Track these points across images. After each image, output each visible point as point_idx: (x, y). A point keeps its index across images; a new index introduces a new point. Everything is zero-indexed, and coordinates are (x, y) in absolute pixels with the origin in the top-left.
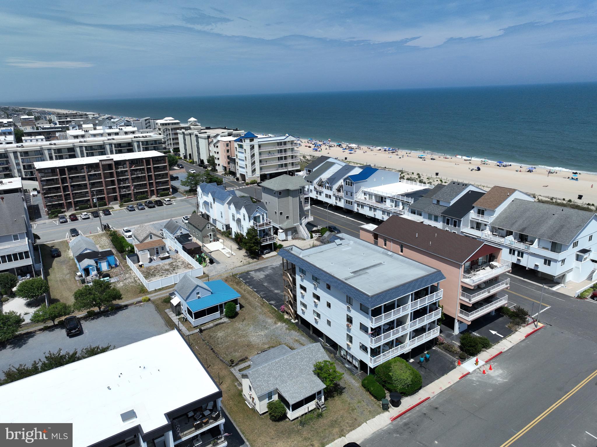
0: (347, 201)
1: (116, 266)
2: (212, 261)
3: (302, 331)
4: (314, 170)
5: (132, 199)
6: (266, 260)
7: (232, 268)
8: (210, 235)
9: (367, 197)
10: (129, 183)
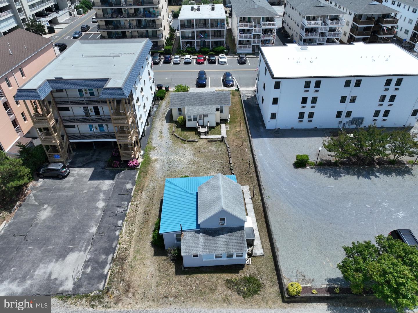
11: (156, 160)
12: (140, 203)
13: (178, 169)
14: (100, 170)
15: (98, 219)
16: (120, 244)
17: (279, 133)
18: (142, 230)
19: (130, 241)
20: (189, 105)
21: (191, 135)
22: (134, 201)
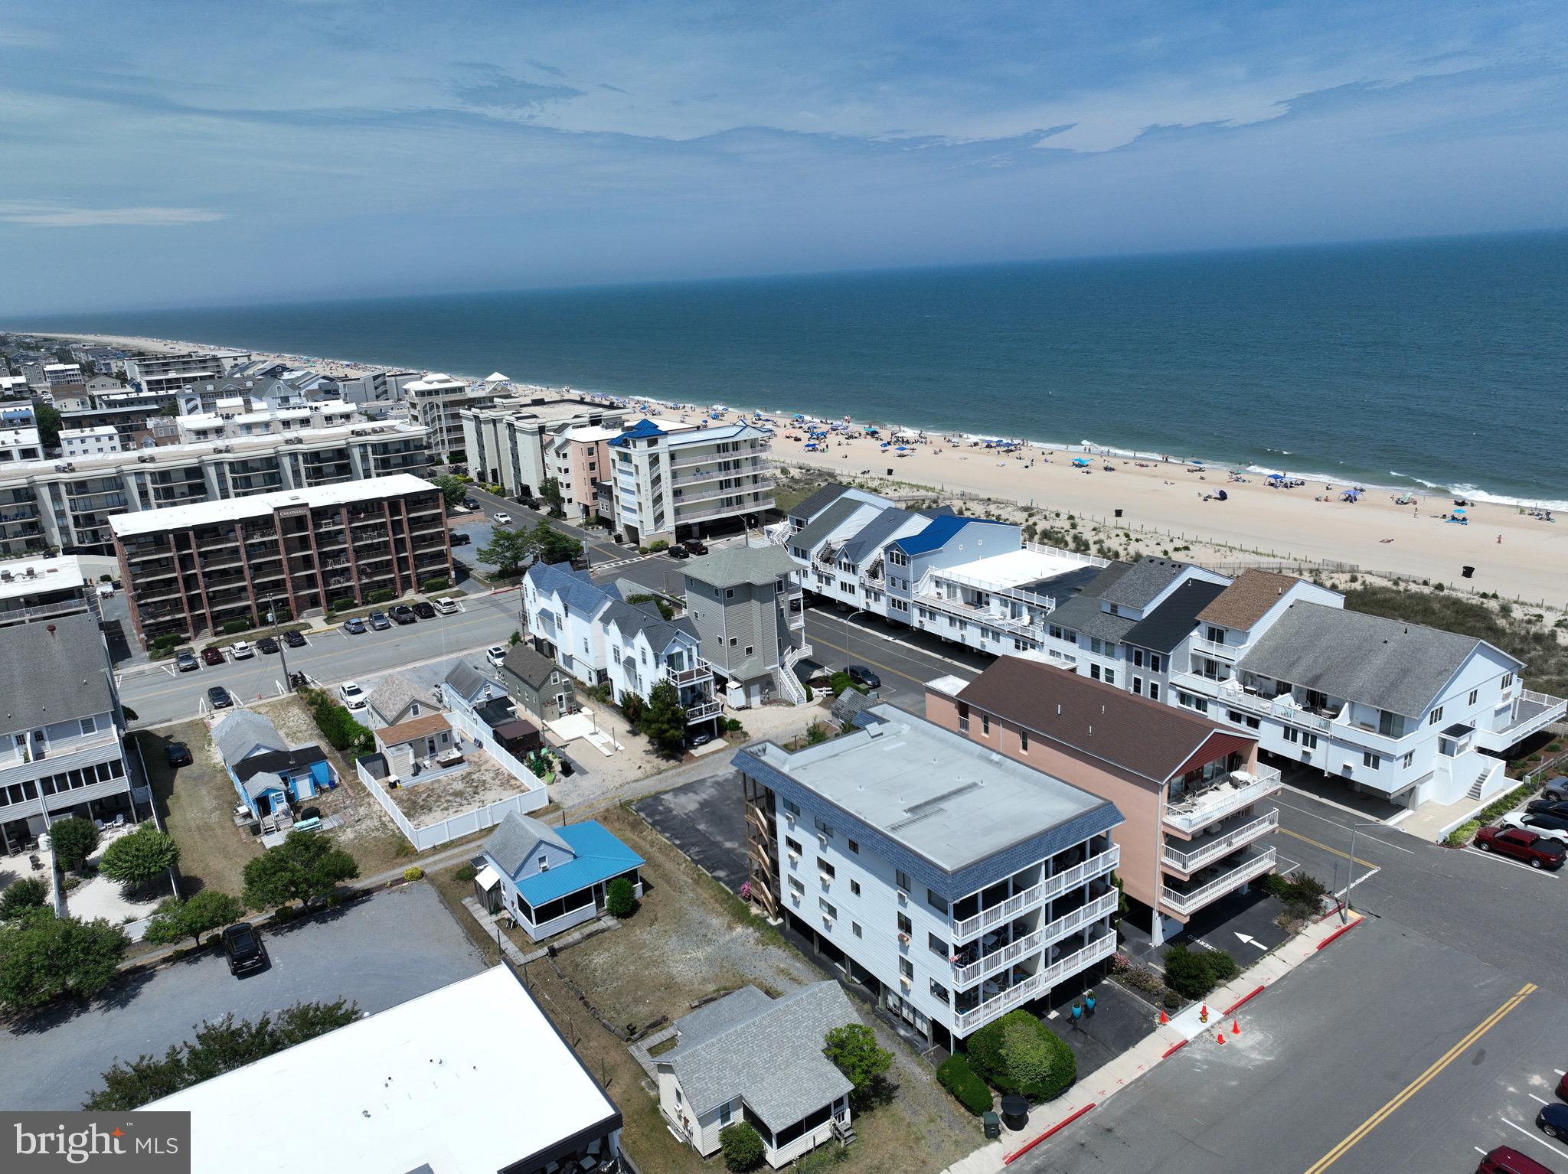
0: (894, 600)
1: (333, 785)
2: (567, 770)
3: (795, 945)
4: (811, 520)
5: (356, 602)
6: (699, 763)
7: (618, 785)
8: (560, 698)
9: (944, 591)
10: (348, 561)
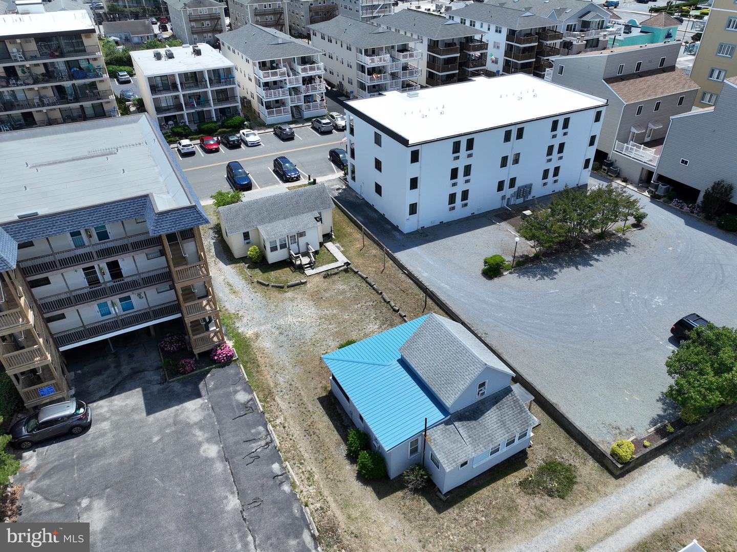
11: (257, 335)
12: (285, 419)
13: (308, 337)
14: (156, 388)
15: (226, 480)
16: (306, 505)
17: (427, 235)
18: (324, 465)
19: (320, 492)
20: (262, 221)
21: (285, 275)
22: (272, 419)
